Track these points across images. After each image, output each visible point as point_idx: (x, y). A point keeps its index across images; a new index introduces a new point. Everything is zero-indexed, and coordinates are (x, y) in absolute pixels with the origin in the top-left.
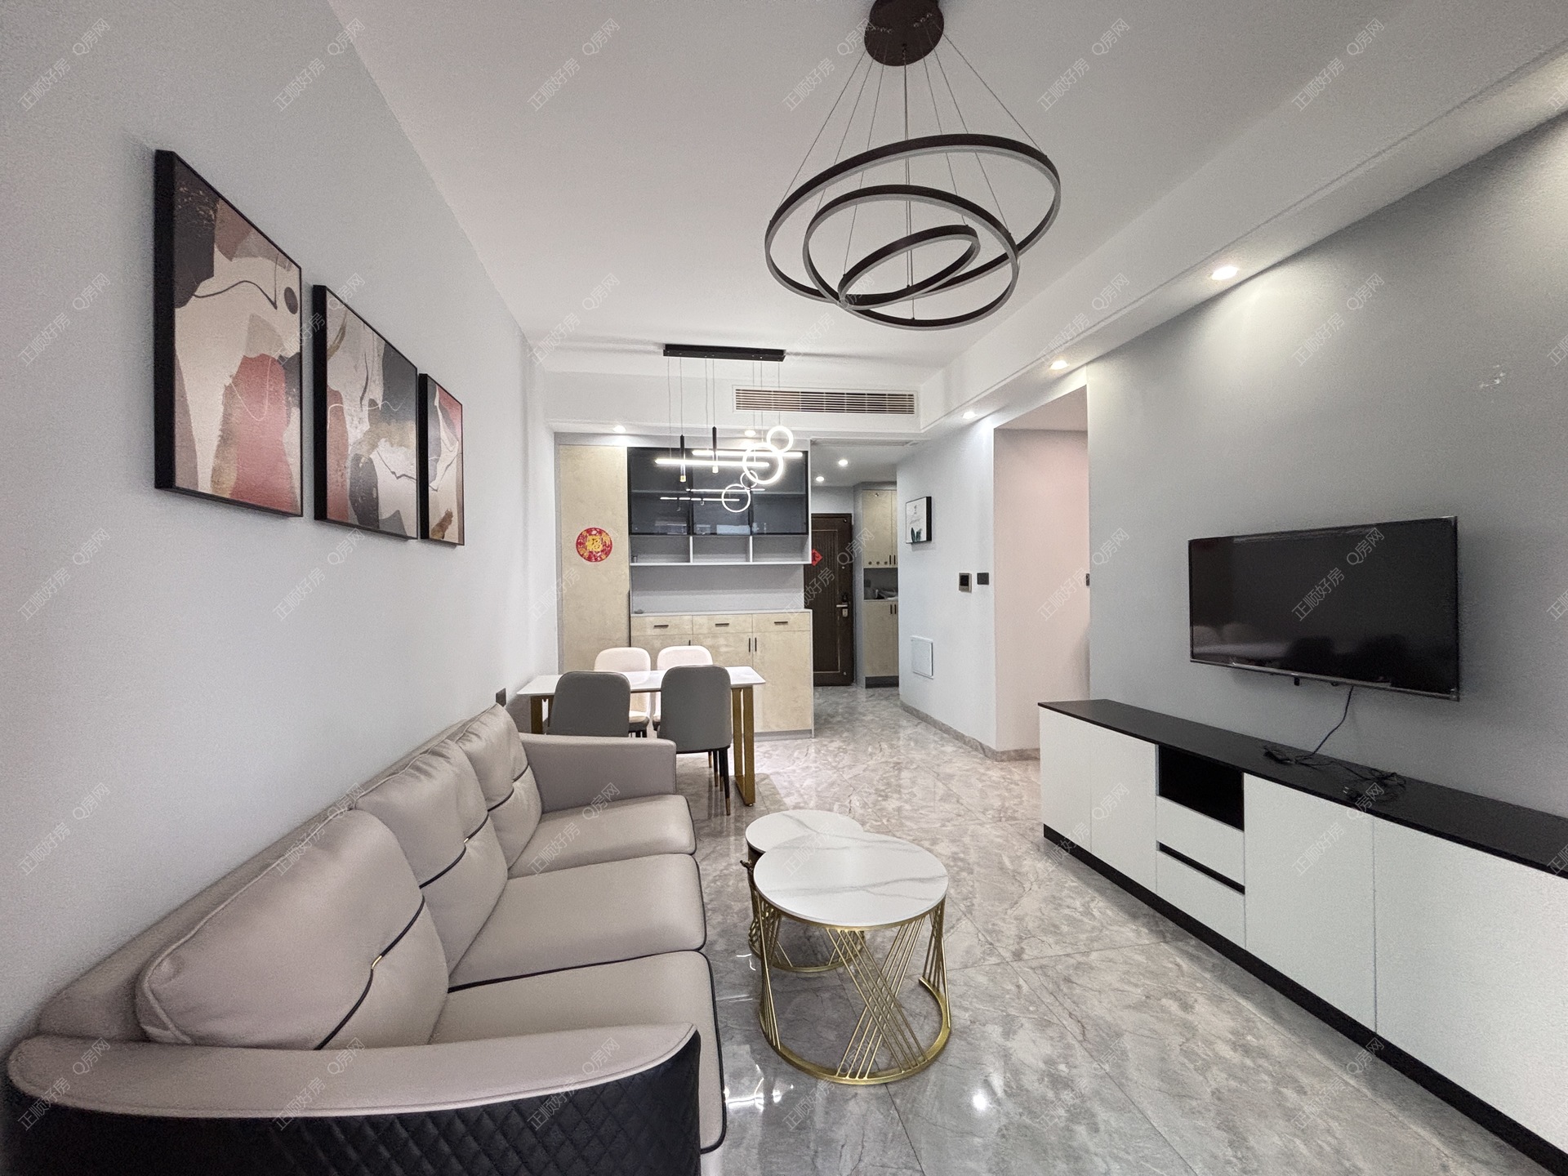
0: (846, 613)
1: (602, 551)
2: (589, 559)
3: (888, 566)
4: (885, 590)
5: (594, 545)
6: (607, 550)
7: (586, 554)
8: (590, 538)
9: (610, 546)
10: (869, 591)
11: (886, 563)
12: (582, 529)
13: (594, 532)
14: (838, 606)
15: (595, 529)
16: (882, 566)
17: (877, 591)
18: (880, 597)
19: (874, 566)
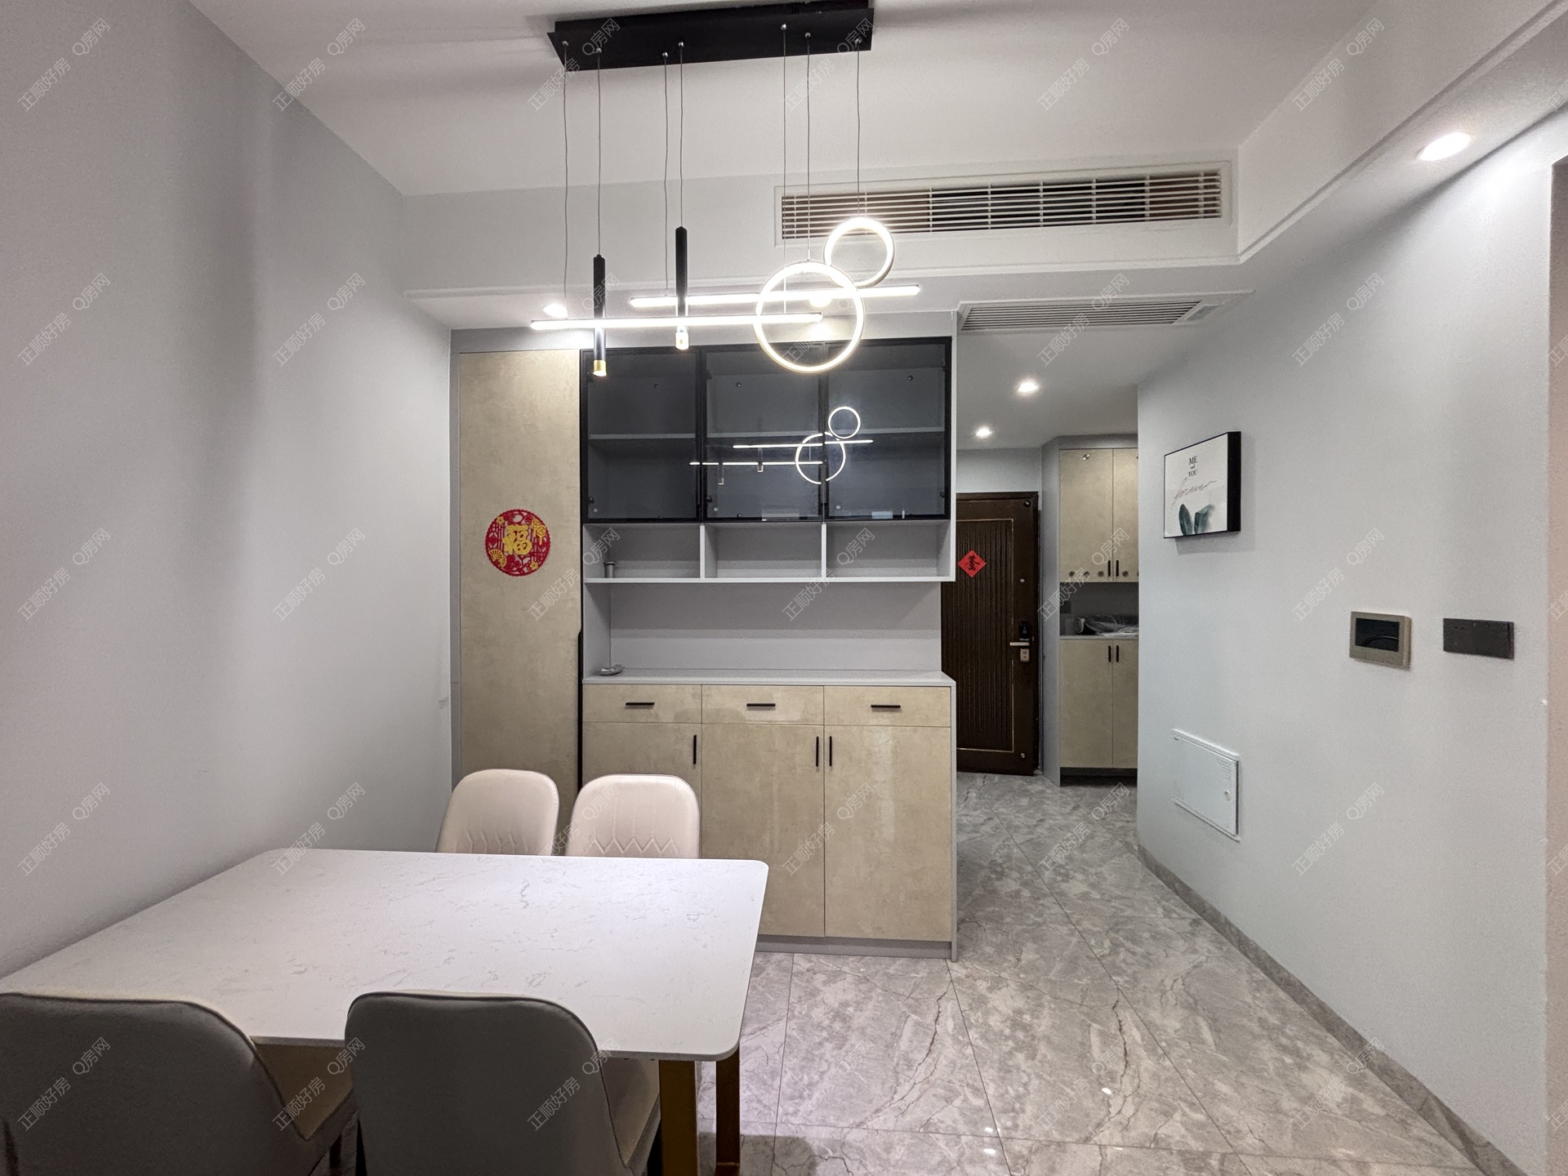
0: (1027, 655)
1: (531, 554)
2: (508, 570)
3: (1104, 579)
4: (1098, 619)
5: (515, 543)
6: (541, 551)
7: (503, 562)
8: (510, 529)
9: (547, 544)
10: (1069, 621)
11: (1101, 574)
12: (496, 512)
13: (518, 518)
14: (1012, 644)
15: (520, 512)
16: (1094, 578)
17: (1083, 620)
18: (1088, 632)
19: (1079, 578)
